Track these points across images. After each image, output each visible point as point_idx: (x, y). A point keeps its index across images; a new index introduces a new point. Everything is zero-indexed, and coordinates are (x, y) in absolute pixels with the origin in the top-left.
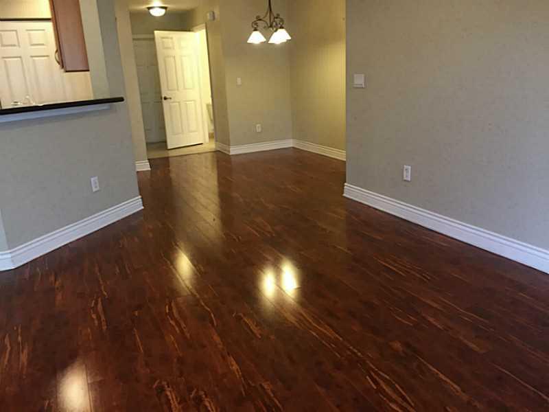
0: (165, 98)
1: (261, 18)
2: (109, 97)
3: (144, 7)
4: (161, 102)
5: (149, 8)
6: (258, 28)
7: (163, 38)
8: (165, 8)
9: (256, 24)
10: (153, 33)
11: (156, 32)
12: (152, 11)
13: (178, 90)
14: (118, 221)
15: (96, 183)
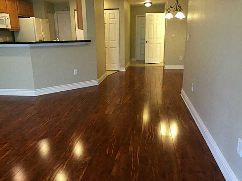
0: (147, 42)
1: (172, 6)
2: (83, 40)
3: (143, 3)
4: (145, 44)
5: (145, 3)
6: (170, 12)
7: (149, 16)
8: (151, 3)
9: (170, 9)
10: (145, 14)
11: (146, 14)
12: (146, 5)
13: (153, 38)
14: (84, 88)
15: (76, 72)
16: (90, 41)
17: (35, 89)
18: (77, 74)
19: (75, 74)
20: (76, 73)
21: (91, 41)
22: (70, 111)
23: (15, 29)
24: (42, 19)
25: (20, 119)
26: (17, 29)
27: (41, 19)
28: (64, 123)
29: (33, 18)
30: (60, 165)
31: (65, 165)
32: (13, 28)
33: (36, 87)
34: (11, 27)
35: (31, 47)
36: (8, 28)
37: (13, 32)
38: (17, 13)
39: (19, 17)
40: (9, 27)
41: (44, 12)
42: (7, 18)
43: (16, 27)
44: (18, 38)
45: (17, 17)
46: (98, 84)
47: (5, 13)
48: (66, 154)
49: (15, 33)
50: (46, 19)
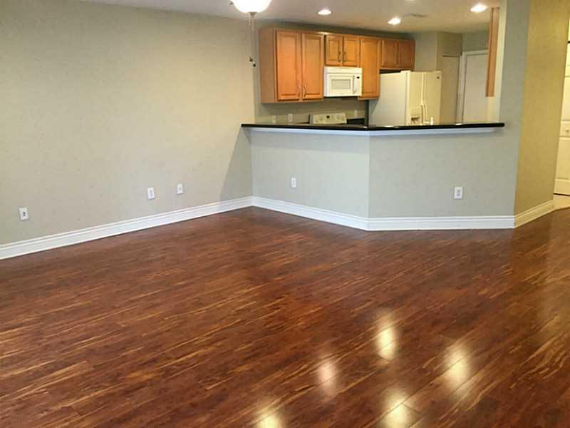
14: (474, 230)
15: (458, 192)
16: (502, 125)
17: (369, 217)
18: (460, 197)
19: (456, 197)
20: (458, 195)
21: (506, 125)
22: (411, 272)
23: (371, 94)
24: (425, 73)
25: (320, 267)
26: (374, 95)
27: (423, 74)
28: (385, 292)
29: (407, 73)
30: (331, 356)
31: (340, 359)
32: (365, 95)
33: (372, 214)
34: (363, 93)
35: (371, 137)
36: (355, 95)
37: (368, 101)
38: (378, 63)
39: (382, 72)
40: (359, 94)
41: (436, 58)
42: (356, 76)
43: (372, 92)
44: (374, 113)
45: (378, 72)
46: (513, 227)
47: (355, 66)
48: (353, 343)
49: (370, 103)
50: (437, 70)
